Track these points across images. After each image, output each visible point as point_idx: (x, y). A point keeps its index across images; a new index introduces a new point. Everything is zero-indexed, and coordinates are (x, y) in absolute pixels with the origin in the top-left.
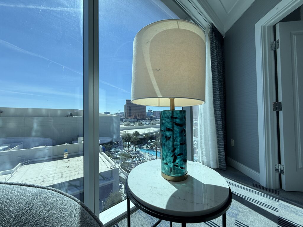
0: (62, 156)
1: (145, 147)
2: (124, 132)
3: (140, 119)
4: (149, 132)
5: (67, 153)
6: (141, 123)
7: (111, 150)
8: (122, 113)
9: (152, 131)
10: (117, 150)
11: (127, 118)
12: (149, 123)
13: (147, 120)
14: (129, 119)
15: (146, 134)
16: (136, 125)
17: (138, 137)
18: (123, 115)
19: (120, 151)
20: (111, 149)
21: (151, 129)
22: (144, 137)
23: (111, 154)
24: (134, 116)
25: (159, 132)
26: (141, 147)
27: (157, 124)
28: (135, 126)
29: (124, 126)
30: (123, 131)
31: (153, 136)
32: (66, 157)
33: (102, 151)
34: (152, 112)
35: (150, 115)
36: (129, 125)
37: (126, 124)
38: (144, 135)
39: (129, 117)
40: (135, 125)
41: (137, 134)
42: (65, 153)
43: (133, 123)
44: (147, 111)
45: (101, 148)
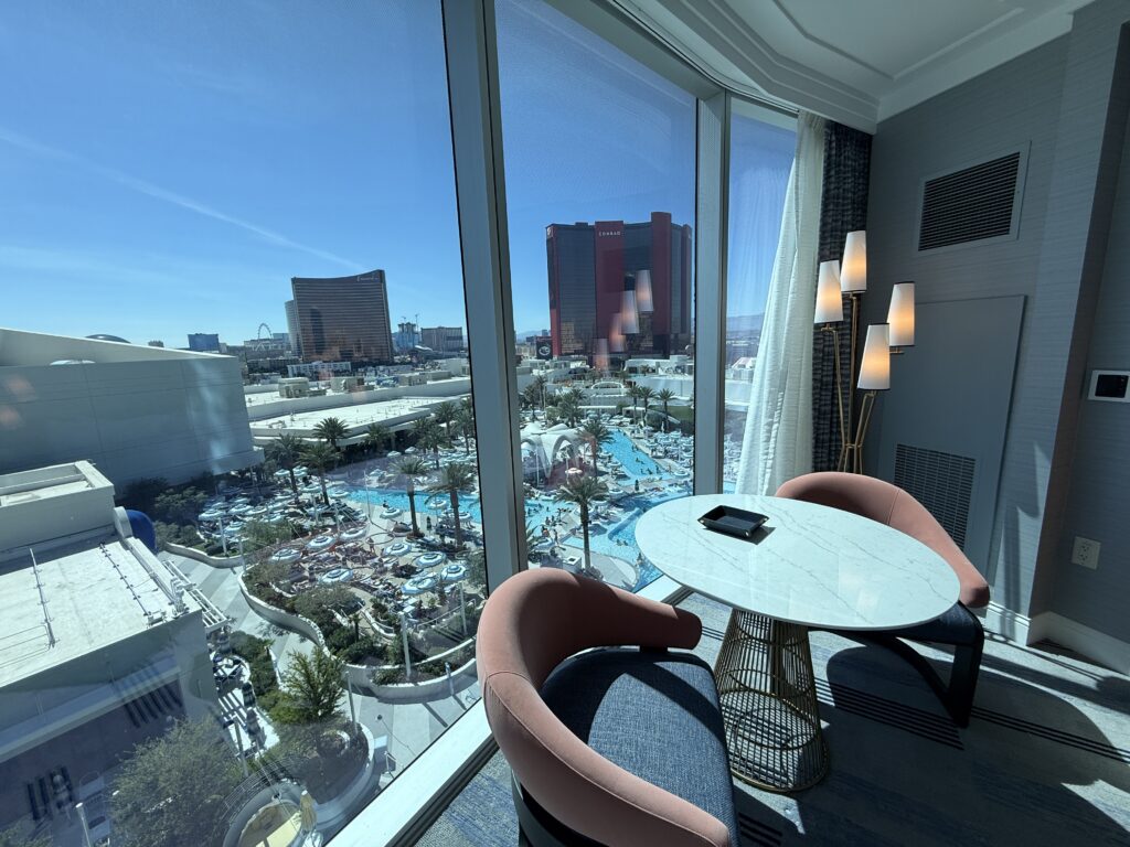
1: (373, 480)
2: (275, 427)
3: (366, 360)
4: (391, 416)
6: (361, 382)
7: (204, 515)
8: (280, 338)
9: (405, 412)
10: (233, 510)
11: (307, 361)
12: (396, 379)
13: (397, 364)
14: (314, 363)
15: (374, 428)
17: (343, 443)
18: (289, 348)
19: (251, 512)
20: (200, 508)
21: (403, 402)
22: (367, 439)
23: (201, 530)
24: (336, 351)
25: (433, 415)
26: (359, 481)
27: (428, 382)
28: (330, 393)
29: (277, 400)
30: (270, 421)
31: (408, 431)
33: (131, 532)
34: (418, 329)
35: (411, 344)
36: (300, 392)
37: (288, 389)
38: (365, 432)
39: (315, 357)
40: (334, 390)
41: (333, 429)
43: (323, 382)
44: (395, 329)
45: (122, 522)
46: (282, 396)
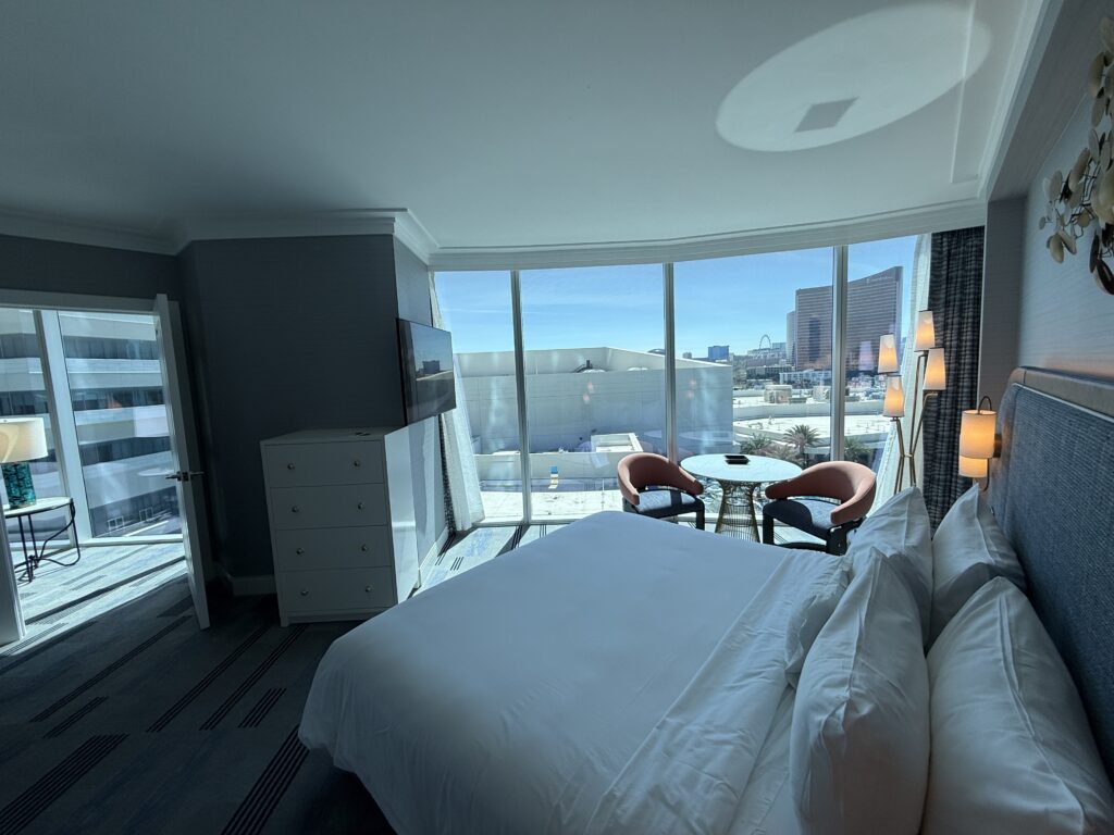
0: (544, 482)
2: (753, 427)
5: (556, 476)
8: (778, 347)
11: (799, 369)
14: (806, 371)
16: (817, 399)
17: (811, 451)
18: (784, 356)
28: (810, 401)
29: (761, 404)
30: (751, 422)
32: (554, 487)
36: (783, 398)
37: (773, 395)
39: (808, 365)
42: (553, 476)
43: (806, 391)
46: (766, 401)
